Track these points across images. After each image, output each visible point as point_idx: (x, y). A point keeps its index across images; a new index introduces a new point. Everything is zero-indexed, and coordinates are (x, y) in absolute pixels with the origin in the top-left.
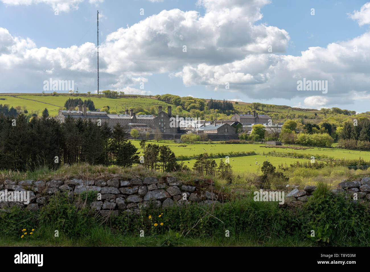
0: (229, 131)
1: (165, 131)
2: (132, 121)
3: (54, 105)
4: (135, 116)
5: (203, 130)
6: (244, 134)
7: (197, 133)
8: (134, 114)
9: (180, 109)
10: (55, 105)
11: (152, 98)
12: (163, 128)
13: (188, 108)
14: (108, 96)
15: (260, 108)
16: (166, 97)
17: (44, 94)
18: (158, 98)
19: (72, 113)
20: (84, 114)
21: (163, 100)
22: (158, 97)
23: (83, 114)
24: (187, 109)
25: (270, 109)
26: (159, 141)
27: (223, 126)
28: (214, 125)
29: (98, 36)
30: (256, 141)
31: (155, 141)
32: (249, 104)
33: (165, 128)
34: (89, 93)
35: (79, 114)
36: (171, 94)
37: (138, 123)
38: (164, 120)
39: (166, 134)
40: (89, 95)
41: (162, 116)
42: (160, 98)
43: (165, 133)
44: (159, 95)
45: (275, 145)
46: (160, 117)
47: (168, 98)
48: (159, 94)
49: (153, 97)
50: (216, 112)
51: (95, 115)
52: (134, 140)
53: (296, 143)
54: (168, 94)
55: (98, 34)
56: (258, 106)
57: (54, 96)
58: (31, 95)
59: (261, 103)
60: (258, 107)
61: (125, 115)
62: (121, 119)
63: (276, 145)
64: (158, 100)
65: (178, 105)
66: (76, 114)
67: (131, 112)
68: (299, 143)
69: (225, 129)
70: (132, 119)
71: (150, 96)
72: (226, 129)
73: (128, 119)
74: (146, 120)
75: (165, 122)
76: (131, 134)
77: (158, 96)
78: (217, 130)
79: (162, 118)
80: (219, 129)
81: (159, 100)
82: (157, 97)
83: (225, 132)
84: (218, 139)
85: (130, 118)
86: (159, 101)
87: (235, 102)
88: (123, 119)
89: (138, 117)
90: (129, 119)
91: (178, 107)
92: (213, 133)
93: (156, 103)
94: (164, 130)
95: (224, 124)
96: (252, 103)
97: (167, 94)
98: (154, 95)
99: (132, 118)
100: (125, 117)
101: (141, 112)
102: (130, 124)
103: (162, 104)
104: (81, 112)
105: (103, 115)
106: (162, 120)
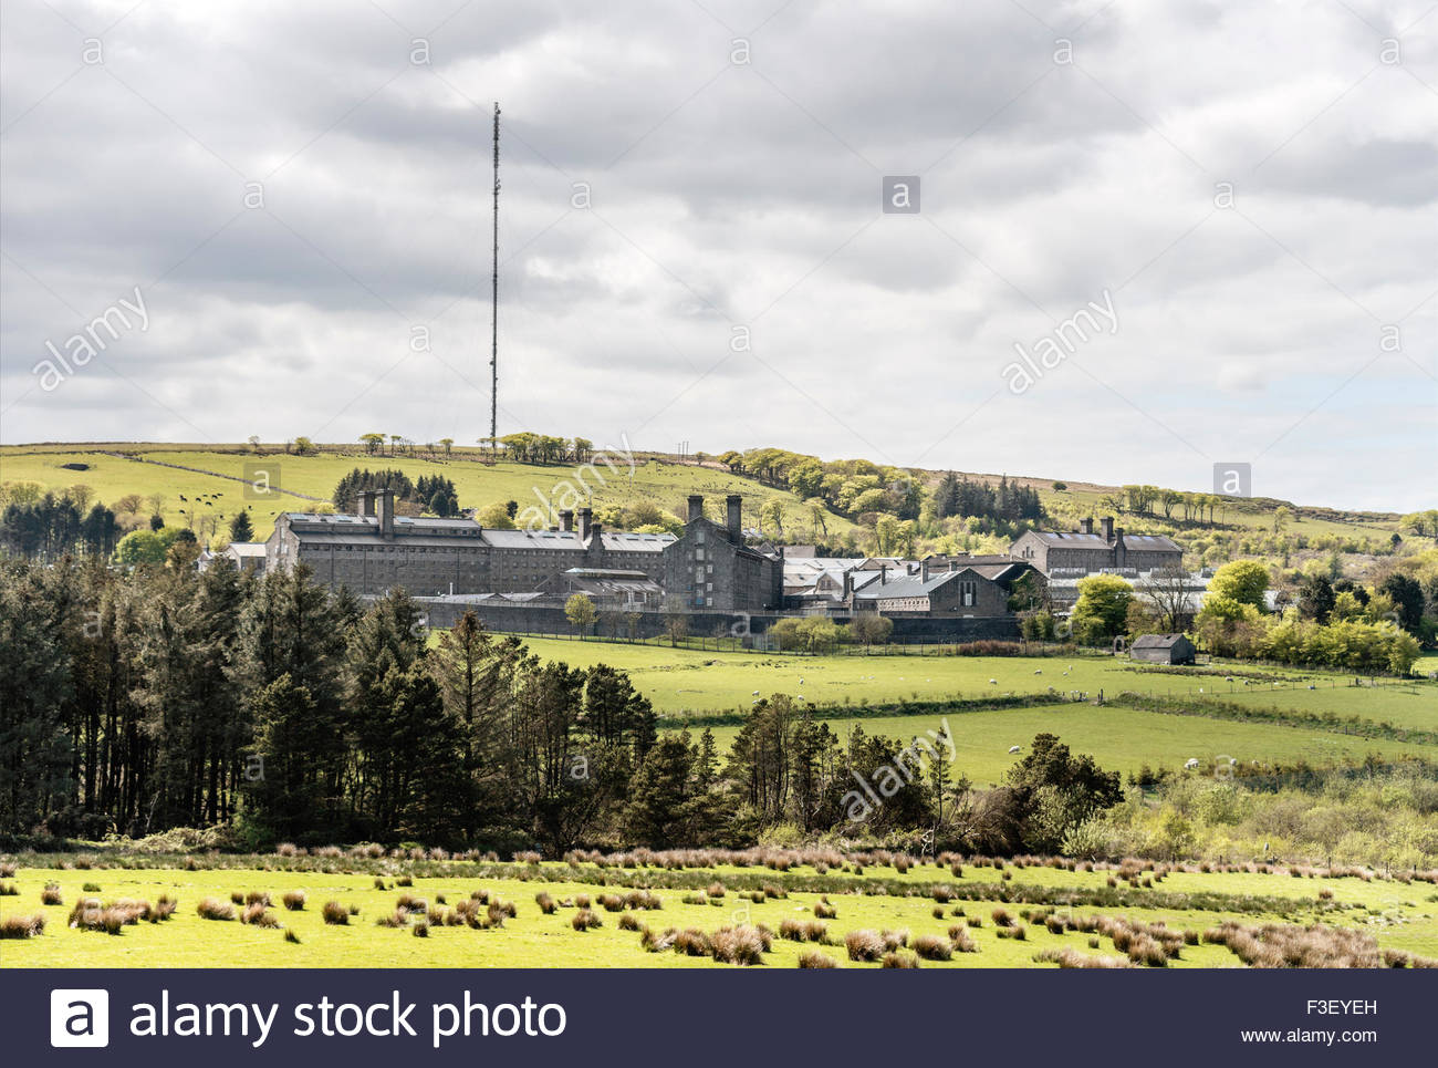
0: (978, 603)
1: (710, 601)
2: (584, 557)
3: (293, 494)
4: (601, 539)
5: (873, 596)
6: (1041, 615)
7: (851, 610)
8: (594, 529)
9: (815, 510)
10: (298, 493)
11: (706, 467)
12: (703, 586)
13: (855, 506)
14: (525, 457)
15: (1158, 508)
16: (766, 461)
17: (256, 445)
18: (732, 466)
19: (333, 525)
20: (381, 527)
21: (750, 476)
22: (731, 462)
23: (377, 527)
24: (850, 510)
25: (1198, 512)
26: (679, 644)
27: (954, 581)
28: (921, 578)
29: (496, 208)
30: (1090, 645)
31: (663, 643)
32: (1113, 490)
33: (710, 587)
34: (448, 443)
35: (362, 531)
36: (786, 450)
37: (613, 568)
38: (705, 556)
39: (713, 612)
40: (447, 452)
41: (701, 537)
42: (738, 465)
43: (710, 608)
44: (737, 454)
45: (1166, 664)
46: (691, 541)
47: (773, 464)
48: (734, 450)
49: (713, 459)
50: (968, 527)
51: (430, 533)
52: (578, 637)
53: (1258, 654)
54: (772, 450)
55: (496, 201)
56: (1148, 499)
57: (297, 454)
58: (202, 449)
59: (1161, 488)
60: (1150, 503)
61: (556, 535)
62: (538, 550)
63: (1173, 662)
64: (733, 472)
65: (813, 496)
66: (351, 530)
67: (581, 522)
68: (1270, 655)
69: (963, 595)
70: (585, 552)
71: (700, 457)
72: (968, 592)
73: (570, 551)
74: (644, 553)
75: (710, 562)
76: (567, 612)
77: (731, 458)
78: (927, 599)
79: (700, 546)
80: (936, 595)
81: (737, 475)
82: (727, 462)
83: (963, 603)
84: (932, 638)
85: (578, 547)
86: (736, 480)
87: (1052, 484)
88: (547, 551)
89: (613, 541)
90: (576, 551)
91: (811, 502)
92: (912, 609)
93: (720, 488)
94: (707, 594)
95: (958, 572)
96: (1125, 488)
97: (766, 450)
98: (713, 453)
99: (586, 544)
100: (558, 543)
101: (649, 526)
102: (574, 570)
103: (743, 489)
104: (372, 521)
105: (465, 532)
106: (700, 555)
